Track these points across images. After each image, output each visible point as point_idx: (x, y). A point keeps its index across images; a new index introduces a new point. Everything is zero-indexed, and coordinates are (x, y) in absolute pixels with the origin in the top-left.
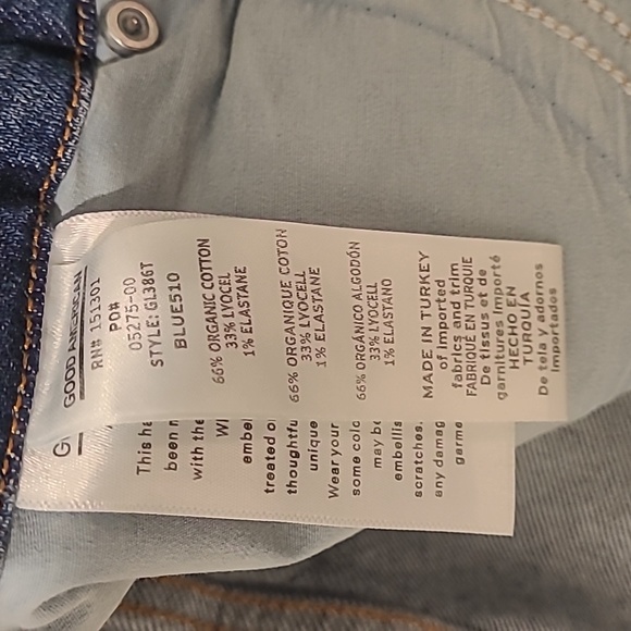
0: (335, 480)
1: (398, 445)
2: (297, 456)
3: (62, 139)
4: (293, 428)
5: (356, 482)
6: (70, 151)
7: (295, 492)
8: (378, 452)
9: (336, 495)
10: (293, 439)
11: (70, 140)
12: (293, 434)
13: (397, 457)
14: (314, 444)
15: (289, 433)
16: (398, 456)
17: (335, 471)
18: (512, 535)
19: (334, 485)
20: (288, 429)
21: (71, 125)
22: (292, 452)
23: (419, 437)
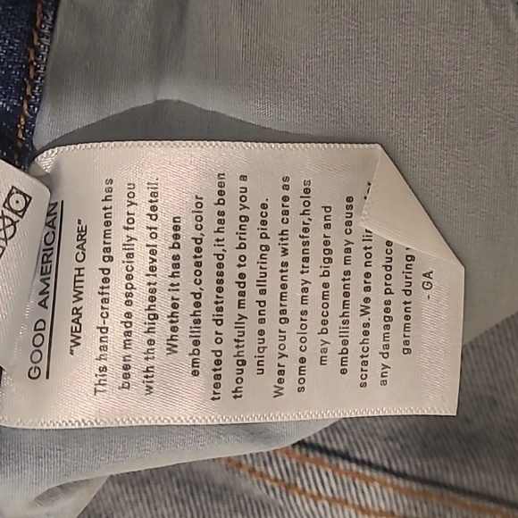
0: (280, 381)
1: (345, 343)
2: (244, 363)
3: (28, 78)
4: (240, 338)
5: (302, 381)
6: (37, 88)
7: (241, 396)
8: (325, 351)
9: (281, 394)
10: (240, 349)
11: (36, 78)
12: (240, 344)
13: (342, 353)
14: (261, 350)
15: (236, 344)
16: (344, 352)
17: (281, 372)
18: (455, 414)
19: (280, 385)
20: (235, 340)
21: (35, 64)
22: (238, 361)
23: (366, 333)
